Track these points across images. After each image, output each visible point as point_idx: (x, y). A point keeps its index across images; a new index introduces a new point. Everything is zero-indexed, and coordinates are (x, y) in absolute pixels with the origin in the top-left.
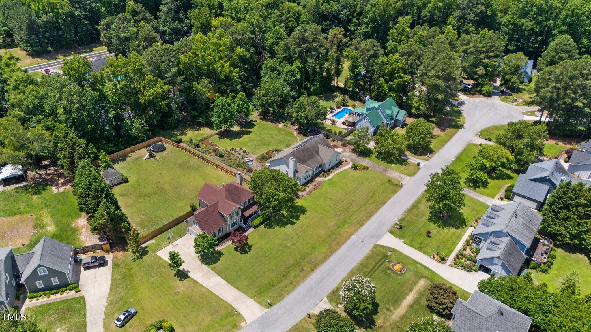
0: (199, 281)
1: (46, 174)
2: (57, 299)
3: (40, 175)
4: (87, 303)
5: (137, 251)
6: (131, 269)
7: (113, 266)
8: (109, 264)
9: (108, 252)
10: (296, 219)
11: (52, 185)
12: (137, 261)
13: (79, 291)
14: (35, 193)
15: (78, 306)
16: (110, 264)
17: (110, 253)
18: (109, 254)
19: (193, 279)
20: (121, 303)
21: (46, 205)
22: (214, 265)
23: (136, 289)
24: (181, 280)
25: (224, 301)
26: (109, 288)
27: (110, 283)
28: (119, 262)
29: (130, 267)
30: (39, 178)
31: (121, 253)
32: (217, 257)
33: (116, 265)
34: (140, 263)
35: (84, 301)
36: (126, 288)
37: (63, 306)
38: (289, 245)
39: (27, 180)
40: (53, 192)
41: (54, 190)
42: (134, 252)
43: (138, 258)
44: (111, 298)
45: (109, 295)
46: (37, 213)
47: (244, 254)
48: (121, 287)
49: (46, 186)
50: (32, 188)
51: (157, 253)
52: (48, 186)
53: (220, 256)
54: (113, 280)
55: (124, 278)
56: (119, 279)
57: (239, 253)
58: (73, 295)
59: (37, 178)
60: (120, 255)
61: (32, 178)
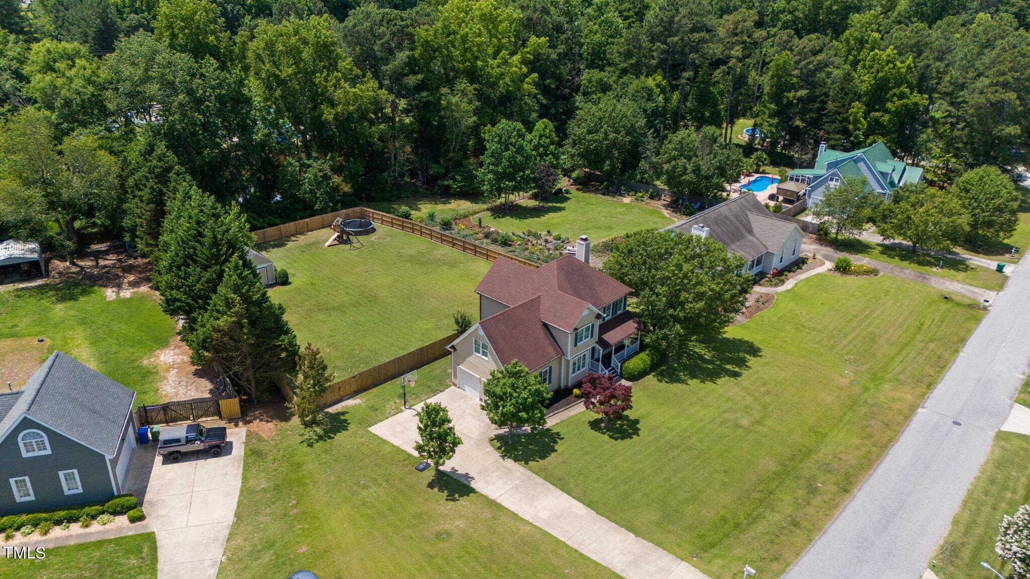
0: (506, 504)
1: (97, 266)
2: (70, 537)
3: (81, 267)
4: (161, 554)
5: (314, 422)
6: (300, 465)
7: (247, 457)
8: (235, 452)
9: (233, 420)
10: (740, 367)
11: (105, 286)
12: (316, 445)
13: (142, 518)
14: (62, 300)
15: (133, 561)
16: (238, 450)
17: (241, 424)
18: (236, 425)
19: (486, 498)
20: (267, 557)
21: (83, 322)
22: (541, 462)
23: (315, 517)
24: (451, 498)
25: (596, 564)
26: (233, 513)
27: (235, 499)
28: (263, 447)
29: (296, 459)
30: (77, 273)
31: (271, 425)
32: (548, 445)
33: (254, 454)
34: (326, 452)
35: (154, 548)
36: (285, 515)
37: (84, 559)
38: (745, 422)
39: (47, 276)
40: (105, 298)
41: (110, 293)
42: (307, 425)
43: (320, 438)
44: (239, 541)
45: (230, 534)
46: (59, 336)
47: (622, 438)
48: (268, 511)
49: (92, 286)
50: (57, 289)
51: (374, 429)
52: (96, 288)
53: (556, 442)
54: (246, 492)
55: (277, 488)
56: (264, 490)
57: (606, 437)
58: (119, 529)
59: (73, 273)
60: (266, 428)
61: (60, 273)
